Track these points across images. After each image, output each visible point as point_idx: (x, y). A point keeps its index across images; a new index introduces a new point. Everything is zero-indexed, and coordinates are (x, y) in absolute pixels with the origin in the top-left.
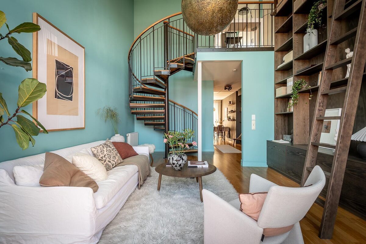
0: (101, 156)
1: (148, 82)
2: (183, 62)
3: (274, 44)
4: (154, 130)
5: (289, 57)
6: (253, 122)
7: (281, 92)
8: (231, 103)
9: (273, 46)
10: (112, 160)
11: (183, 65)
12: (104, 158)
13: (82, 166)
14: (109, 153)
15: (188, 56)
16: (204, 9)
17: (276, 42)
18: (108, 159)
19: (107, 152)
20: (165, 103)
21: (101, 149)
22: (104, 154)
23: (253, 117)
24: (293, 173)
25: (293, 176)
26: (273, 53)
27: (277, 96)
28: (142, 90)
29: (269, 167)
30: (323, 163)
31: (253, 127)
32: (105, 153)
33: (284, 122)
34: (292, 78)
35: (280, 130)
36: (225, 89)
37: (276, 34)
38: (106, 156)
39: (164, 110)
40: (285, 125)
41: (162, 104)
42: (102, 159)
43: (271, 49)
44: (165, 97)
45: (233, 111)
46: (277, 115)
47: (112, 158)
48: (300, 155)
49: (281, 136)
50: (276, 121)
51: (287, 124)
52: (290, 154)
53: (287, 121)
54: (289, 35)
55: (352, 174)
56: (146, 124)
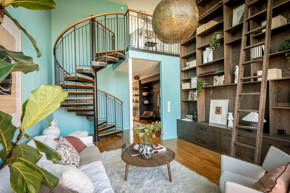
0: (65, 160)
1: (84, 72)
2: (118, 57)
3: (179, 53)
4: (77, 115)
5: (193, 64)
6: (169, 107)
7: (186, 86)
8: (134, 89)
9: (179, 54)
10: (76, 161)
11: (117, 59)
12: (68, 161)
13: (71, 184)
14: (72, 154)
15: (120, 52)
16: (182, 25)
17: (181, 52)
18: (72, 161)
19: (69, 153)
20: (94, 91)
21: (64, 152)
22: (68, 157)
23: (169, 103)
24: (202, 141)
25: (201, 143)
26: (178, 59)
27: (183, 89)
28: (77, 79)
29: (179, 137)
30: (226, 135)
31: (169, 111)
32: (69, 155)
33: (186, 106)
34: (196, 78)
35: (184, 111)
36: (135, 79)
37: (181, 46)
38: (70, 159)
39: (93, 98)
40: (186, 108)
41: (91, 91)
42: (66, 163)
43: (178, 56)
44: (94, 85)
45: (136, 95)
46: (182, 101)
47: (75, 159)
48: (208, 130)
49: (184, 116)
50: (182, 105)
51: (187, 107)
52: (199, 129)
53: (187, 105)
54: (188, 48)
55: (248, 141)
56: (69, 111)
